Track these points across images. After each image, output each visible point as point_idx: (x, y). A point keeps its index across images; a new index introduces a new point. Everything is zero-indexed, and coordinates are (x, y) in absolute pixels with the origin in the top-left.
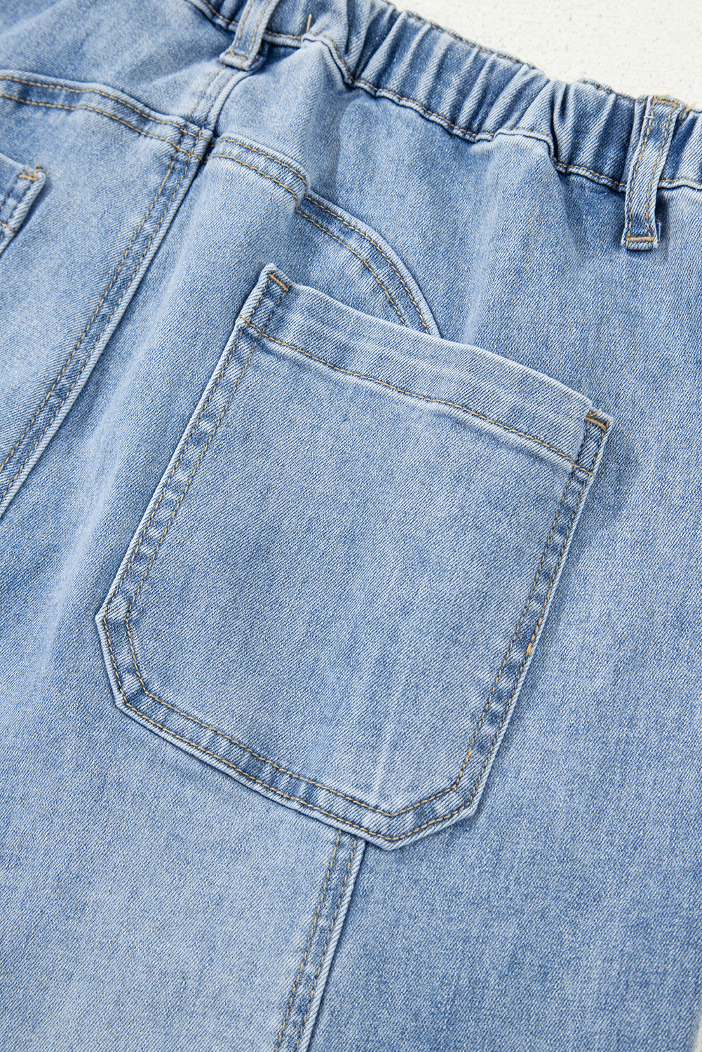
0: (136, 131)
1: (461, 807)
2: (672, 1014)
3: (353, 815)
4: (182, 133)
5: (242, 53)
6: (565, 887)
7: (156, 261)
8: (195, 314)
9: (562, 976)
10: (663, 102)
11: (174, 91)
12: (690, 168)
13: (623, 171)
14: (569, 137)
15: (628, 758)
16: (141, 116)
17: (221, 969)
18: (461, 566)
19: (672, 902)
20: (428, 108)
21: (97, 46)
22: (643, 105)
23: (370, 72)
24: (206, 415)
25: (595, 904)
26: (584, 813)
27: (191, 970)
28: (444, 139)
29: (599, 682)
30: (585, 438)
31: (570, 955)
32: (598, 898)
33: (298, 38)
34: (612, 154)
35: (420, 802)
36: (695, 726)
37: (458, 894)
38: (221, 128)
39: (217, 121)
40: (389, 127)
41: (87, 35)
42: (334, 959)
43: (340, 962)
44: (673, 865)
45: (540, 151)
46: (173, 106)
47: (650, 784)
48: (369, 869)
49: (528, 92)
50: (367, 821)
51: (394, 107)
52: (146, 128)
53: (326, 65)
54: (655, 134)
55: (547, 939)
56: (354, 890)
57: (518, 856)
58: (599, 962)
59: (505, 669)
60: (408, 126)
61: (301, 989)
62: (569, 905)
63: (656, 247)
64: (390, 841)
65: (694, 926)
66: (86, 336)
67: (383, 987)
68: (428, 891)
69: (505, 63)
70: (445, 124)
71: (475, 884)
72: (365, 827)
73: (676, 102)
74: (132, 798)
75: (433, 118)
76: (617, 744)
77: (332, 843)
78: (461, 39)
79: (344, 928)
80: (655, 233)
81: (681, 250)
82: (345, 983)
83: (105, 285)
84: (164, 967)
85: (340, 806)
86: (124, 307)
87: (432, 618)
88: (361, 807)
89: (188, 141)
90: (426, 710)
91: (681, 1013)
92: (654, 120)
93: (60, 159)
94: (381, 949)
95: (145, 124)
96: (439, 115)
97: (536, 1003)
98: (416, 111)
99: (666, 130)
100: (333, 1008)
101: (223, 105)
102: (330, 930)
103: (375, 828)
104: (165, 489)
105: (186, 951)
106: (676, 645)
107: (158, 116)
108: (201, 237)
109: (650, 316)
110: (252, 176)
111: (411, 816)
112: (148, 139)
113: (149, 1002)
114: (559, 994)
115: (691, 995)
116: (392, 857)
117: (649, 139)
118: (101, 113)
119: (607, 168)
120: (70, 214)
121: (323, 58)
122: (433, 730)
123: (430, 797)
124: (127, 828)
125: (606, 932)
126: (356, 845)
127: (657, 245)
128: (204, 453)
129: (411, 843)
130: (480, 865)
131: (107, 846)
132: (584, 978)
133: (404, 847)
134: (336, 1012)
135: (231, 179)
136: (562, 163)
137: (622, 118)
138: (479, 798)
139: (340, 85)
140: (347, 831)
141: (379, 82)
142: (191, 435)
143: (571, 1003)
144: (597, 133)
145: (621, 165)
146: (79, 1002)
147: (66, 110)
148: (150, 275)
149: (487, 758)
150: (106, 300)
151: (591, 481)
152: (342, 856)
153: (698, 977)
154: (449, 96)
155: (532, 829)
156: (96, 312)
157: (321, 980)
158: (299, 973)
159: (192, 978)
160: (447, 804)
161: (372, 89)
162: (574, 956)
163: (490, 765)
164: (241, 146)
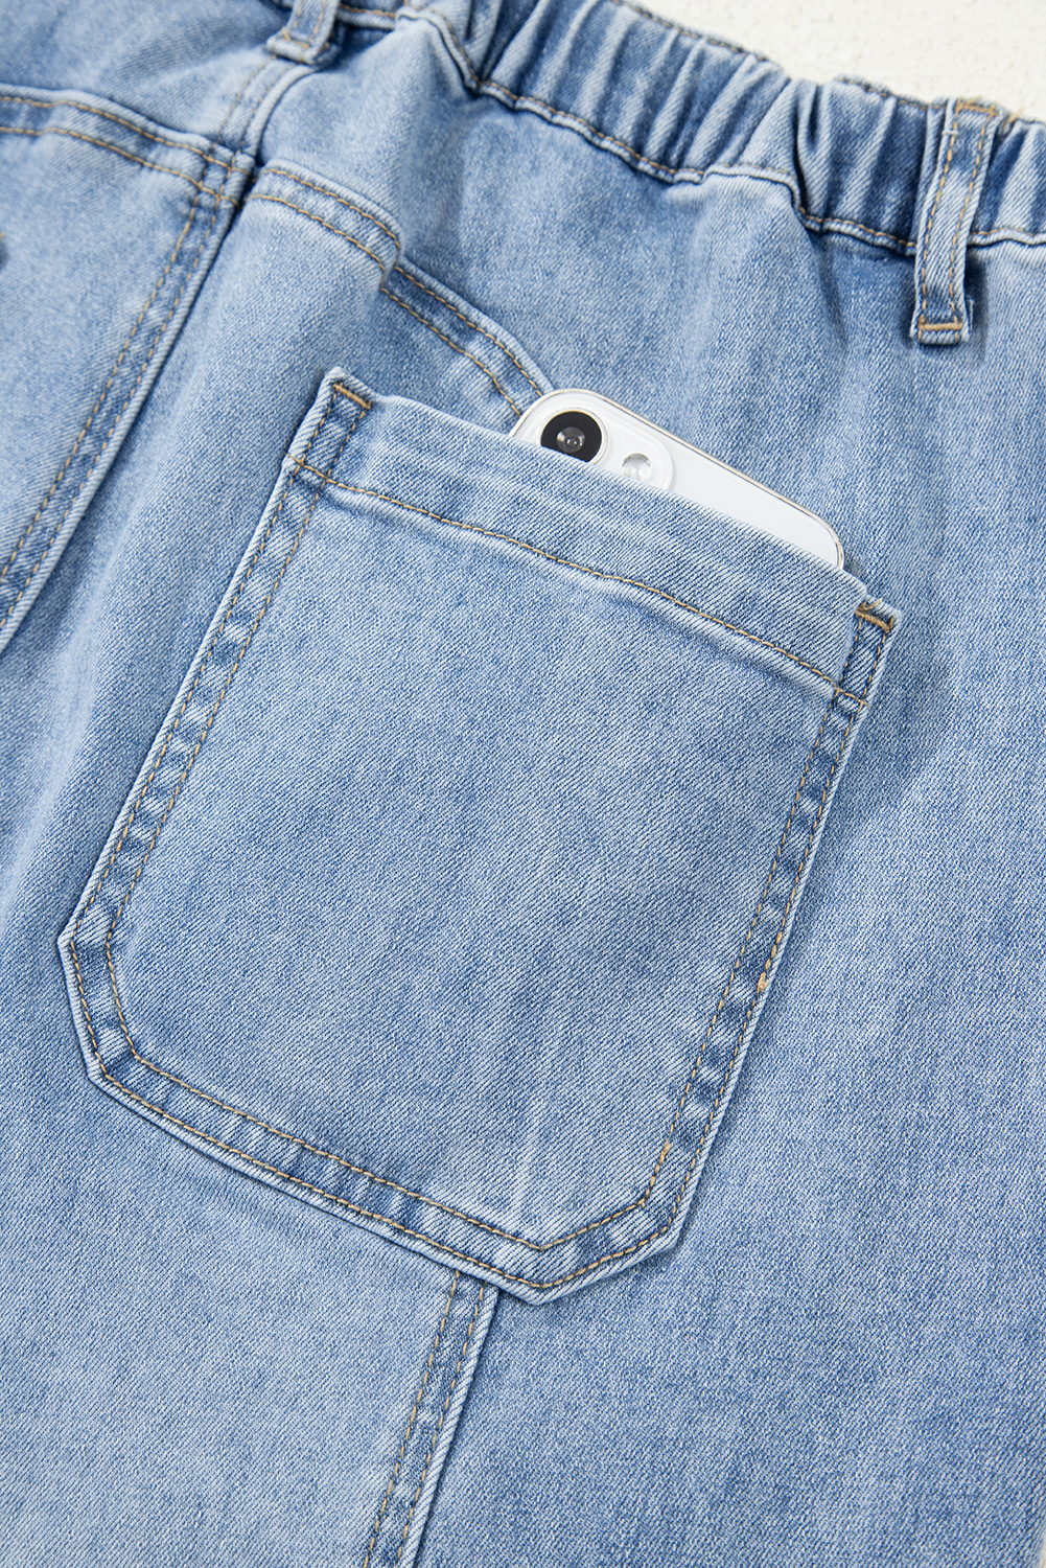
0: (135, 161)
1: (653, 1233)
2: (989, 1561)
3: (478, 1247)
4: (205, 160)
5: (303, 37)
6: (819, 1358)
7: (168, 368)
8: (220, 453)
9: (812, 1502)
10: (972, 108)
11: (192, 94)
12: (1016, 211)
13: (911, 223)
14: (824, 174)
15: (920, 1151)
16: (143, 136)
17: (260, 1491)
18: (655, 849)
19: (989, 1380)
20: (599, 129)
21: (74, 32)
22: (940, 113)
23: (505, 71)
24: (236, 616)
25: (866, 1385)
26: (850, 1239)
27: (211, 1493)
28: (624, 177)
29: (873, 1030)
30: (856, 644)
31: (826, 1469)
32: (871, 1377)
33: (392, 15)
34: (893, 196)
35: (587, 1226)
36: (1029, 1097)
37: (645, 1371)
38: (266, 153)
39: (261, 142)
40: (536, 157)
41: (60, 14)
42: (442, 1474)
43: (452, 1480)
44: (993, 1321)
45: (778, 201)
46: (191, 117)
47: (956, 1192)
48: (504, 1335)
49: (756, 100)
50: (502, 1258)
51: (543, 127)
52: (152, 156)
53: (434, 58)
54: (961, 159)
55: (788, 1443)
56: (478, 1367)
57: (743, 1308)
58: (872, 1480)
59: (723, 1014)
60: (566, 158)
61: (387, 1524)
62: (824, 1388)
63: (967, 340)
64: (538, 1289)
65: (1025, 1419)
66: (57, 489)
67: (522, 1520)
68: (596, 1367)
69: (718, 54)
70: (626, 155)
71: (673, 1353)
72: (499, 1266)
73: (993, 107)
74: (119, 1216)
75: (606, 144)
76: (903, 1129)
77: (444, 1292)
78: (650, 16)
79: (459, 1425)
80: (964, 317)
81: (1005, 342)
82: (460, 1513)
83: (87, 408)
84: (168, 1488)
85: (457, 1233)
86: (118, 443)
87: (608, 933)
88: (492, 1234)
89: (216, 174)
90: (596, 1079)
91: (1003, 1560)
92: (958, 137)
93: (20, 213)
94: (519, 1458)
95: (150, 149)
96: (615, 139)
97: (770, 1546)
98: (579, 133)
99: (978, 152)
100: (439, 1553)
101: (270, 115)
102: (437, 1429)
103: (514, 1268)
104: (170, 737)
105: (204, 1462)
106: (998, 969)
107: (170, 134)
108: (230, 328)
109: (954, 451)
110: (314, 231)
111: (573, 1250)
112: (154, 173)
113: (144, 1545)
114: (807, 1532)
115: (1019, 1531)
116: (540, 1314)
117: (951, 167)
118: (78, 138)
119: (887, 219)
120: (34, 298)
121: (430, 46)
122: (607, 1111)
123: (603, 1219)
124: (111, 1265)
125: (883, 1431)
126: (484, 1295)
127: (968, 336)
128: (232, 676)
129: (572, 1293)
130: (681, 1324)
131: (80, 1294)
132: (849, 1506)
133: (560, 1298)
134: (445, 1561)
135: (280, 235)
136: (815, 215)
137: (906, 137)
138: (682, 1221)
139: (457, 89)
140: (469, 1272)
141: (519, 86)
142: (212, 648)
143: (827, 1548)
144: (868, 164)
145: (907, 213)
146: (32, 1546)
147: (28, 135)
148: (158, 391)
149: (696, 1157)
150: (89, 431)
151: (864, 714)
152: (459, 1312)
153: (1031, 1502)
154: (631, 109)
155: (765, 1266)
156: (74, 452)
157: (420, 1509)
158: (386, 1498)
159: (213, 1505)
160: (630, 1229)
161: (508, 97)
162: (831, 1471)
163: (700, 1168)
164: (298, 181)
